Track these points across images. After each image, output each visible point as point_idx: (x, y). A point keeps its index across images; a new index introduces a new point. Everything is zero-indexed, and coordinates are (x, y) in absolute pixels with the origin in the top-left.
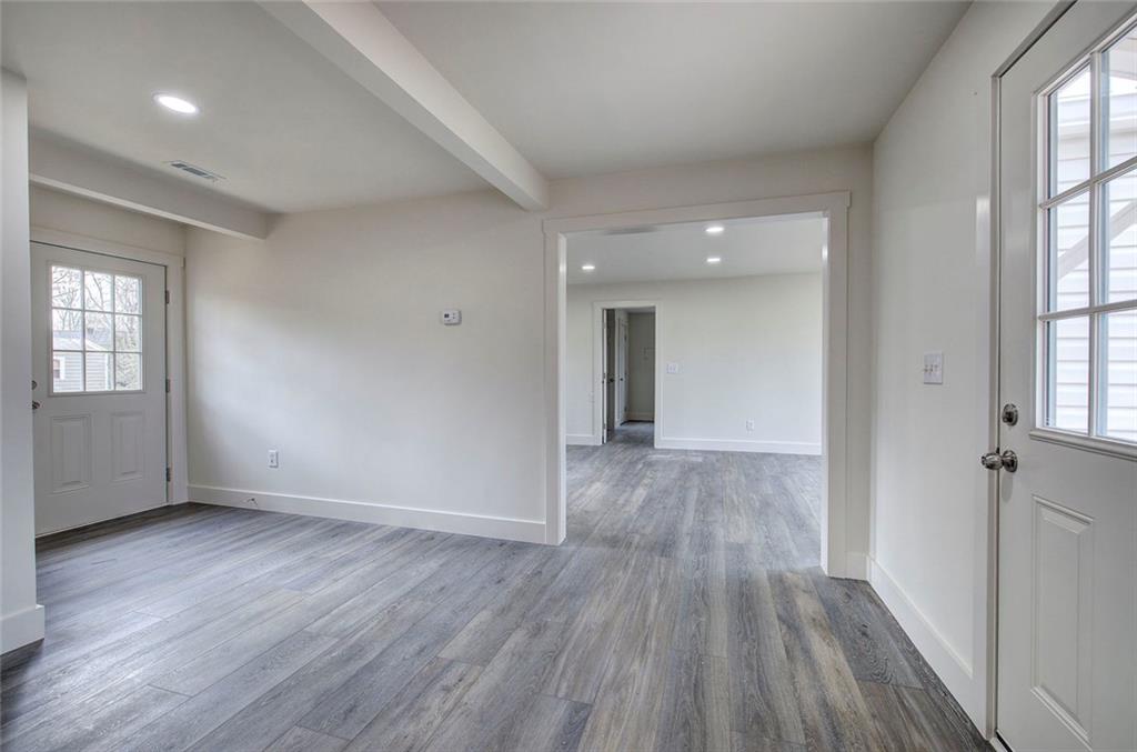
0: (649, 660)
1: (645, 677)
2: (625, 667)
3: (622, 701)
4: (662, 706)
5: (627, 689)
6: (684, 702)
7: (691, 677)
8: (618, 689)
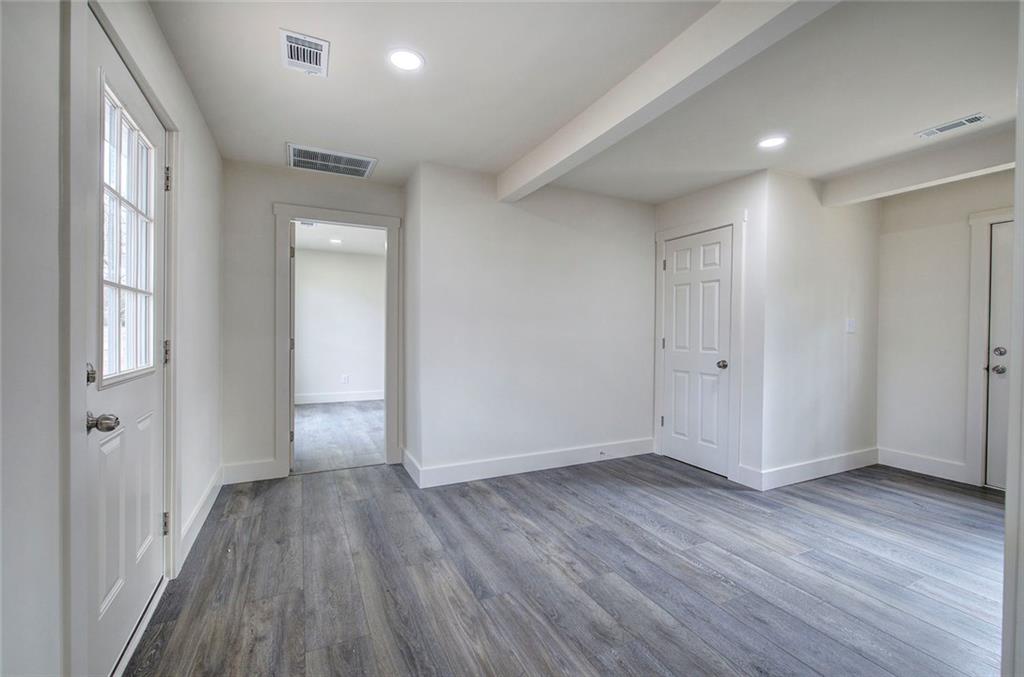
0: (472, 661)
1: (461, 641)
2: (486, 642)
3: (463, 614)
4: (430, 624)
5: (467, 624)
6: (415, 638)
7: (422, 667)
8: (473, 619)
